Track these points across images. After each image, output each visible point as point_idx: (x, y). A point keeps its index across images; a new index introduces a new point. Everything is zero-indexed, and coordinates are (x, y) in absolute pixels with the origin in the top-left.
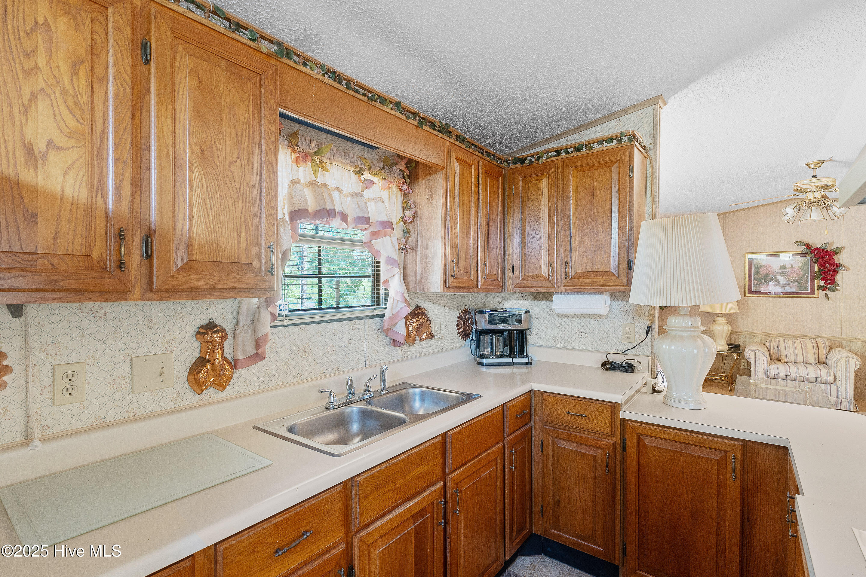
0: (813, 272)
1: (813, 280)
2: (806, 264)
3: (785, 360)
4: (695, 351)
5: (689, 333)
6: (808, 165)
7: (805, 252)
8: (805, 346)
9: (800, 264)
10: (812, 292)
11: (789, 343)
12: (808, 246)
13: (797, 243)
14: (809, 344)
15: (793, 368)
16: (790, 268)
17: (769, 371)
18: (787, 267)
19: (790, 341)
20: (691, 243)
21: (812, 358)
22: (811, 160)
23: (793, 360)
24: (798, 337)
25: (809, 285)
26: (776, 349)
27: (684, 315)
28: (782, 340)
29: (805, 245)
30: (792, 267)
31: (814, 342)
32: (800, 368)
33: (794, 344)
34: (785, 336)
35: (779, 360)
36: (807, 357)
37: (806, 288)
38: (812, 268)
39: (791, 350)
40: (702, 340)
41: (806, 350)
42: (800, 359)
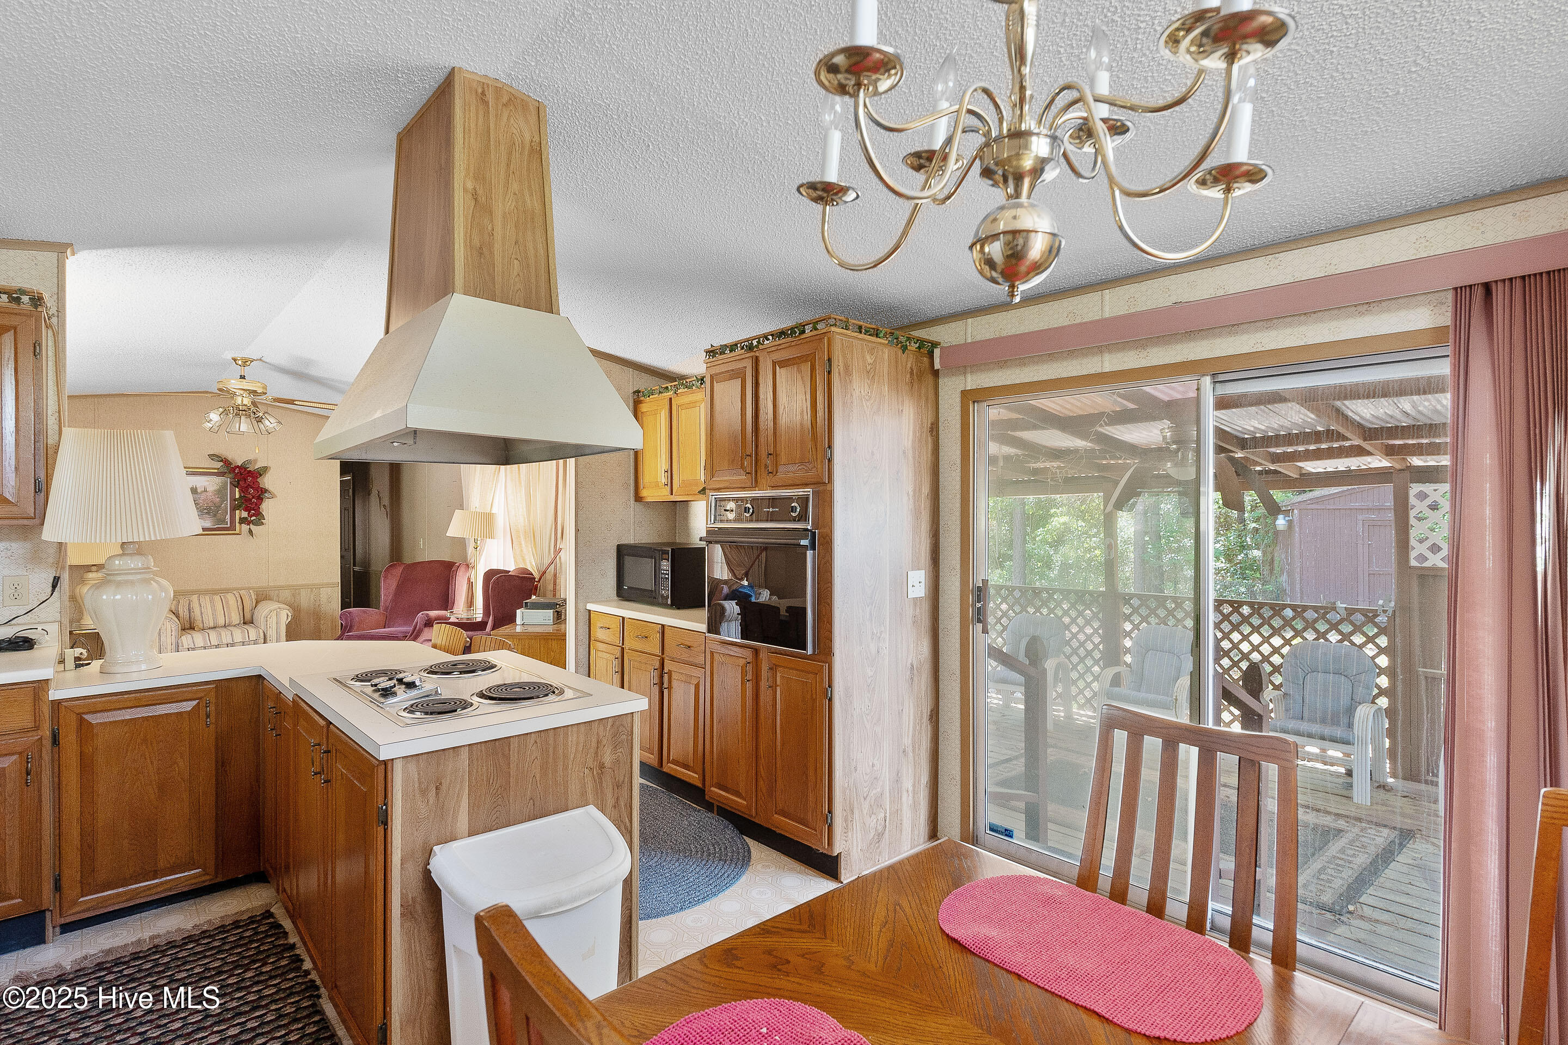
0: (233, 499)
1: (233, 509)
2: (224, 487)
3: (201, 626)
4: (150, 597)
5: (139, 577)
6: (235, 360)
7: (222, 470)
8: (227, 603)
9: (216, 487)
10: (233, 527)
11: (206, 601)
12: (226, 462)
13: (212, 457)
14: (231, 599)
15: (213, 634)
16: (202, 492)
17: (180, 645)
18: (199, 491)
19: (207, 598)
20: (147, 464)
21: (236, 618)
22: (238, 355)
23: (212, 625)
24: (214, 592)
25: (228, 517)
26: (187, 613)
27: (131, 554)
28: (195, 598)
29: (222, 461)
30: (205, 491)
31: (237, 595)
32: (223, 634)
33: (212, 601)
34: (200, 593)
35: (192, 628)
36: (230, 618)
37: (224, 521)
38: (233, 493)
39: (208, 611)
40: (157, 582)
41: (228, 607)
42: (221, 622)
